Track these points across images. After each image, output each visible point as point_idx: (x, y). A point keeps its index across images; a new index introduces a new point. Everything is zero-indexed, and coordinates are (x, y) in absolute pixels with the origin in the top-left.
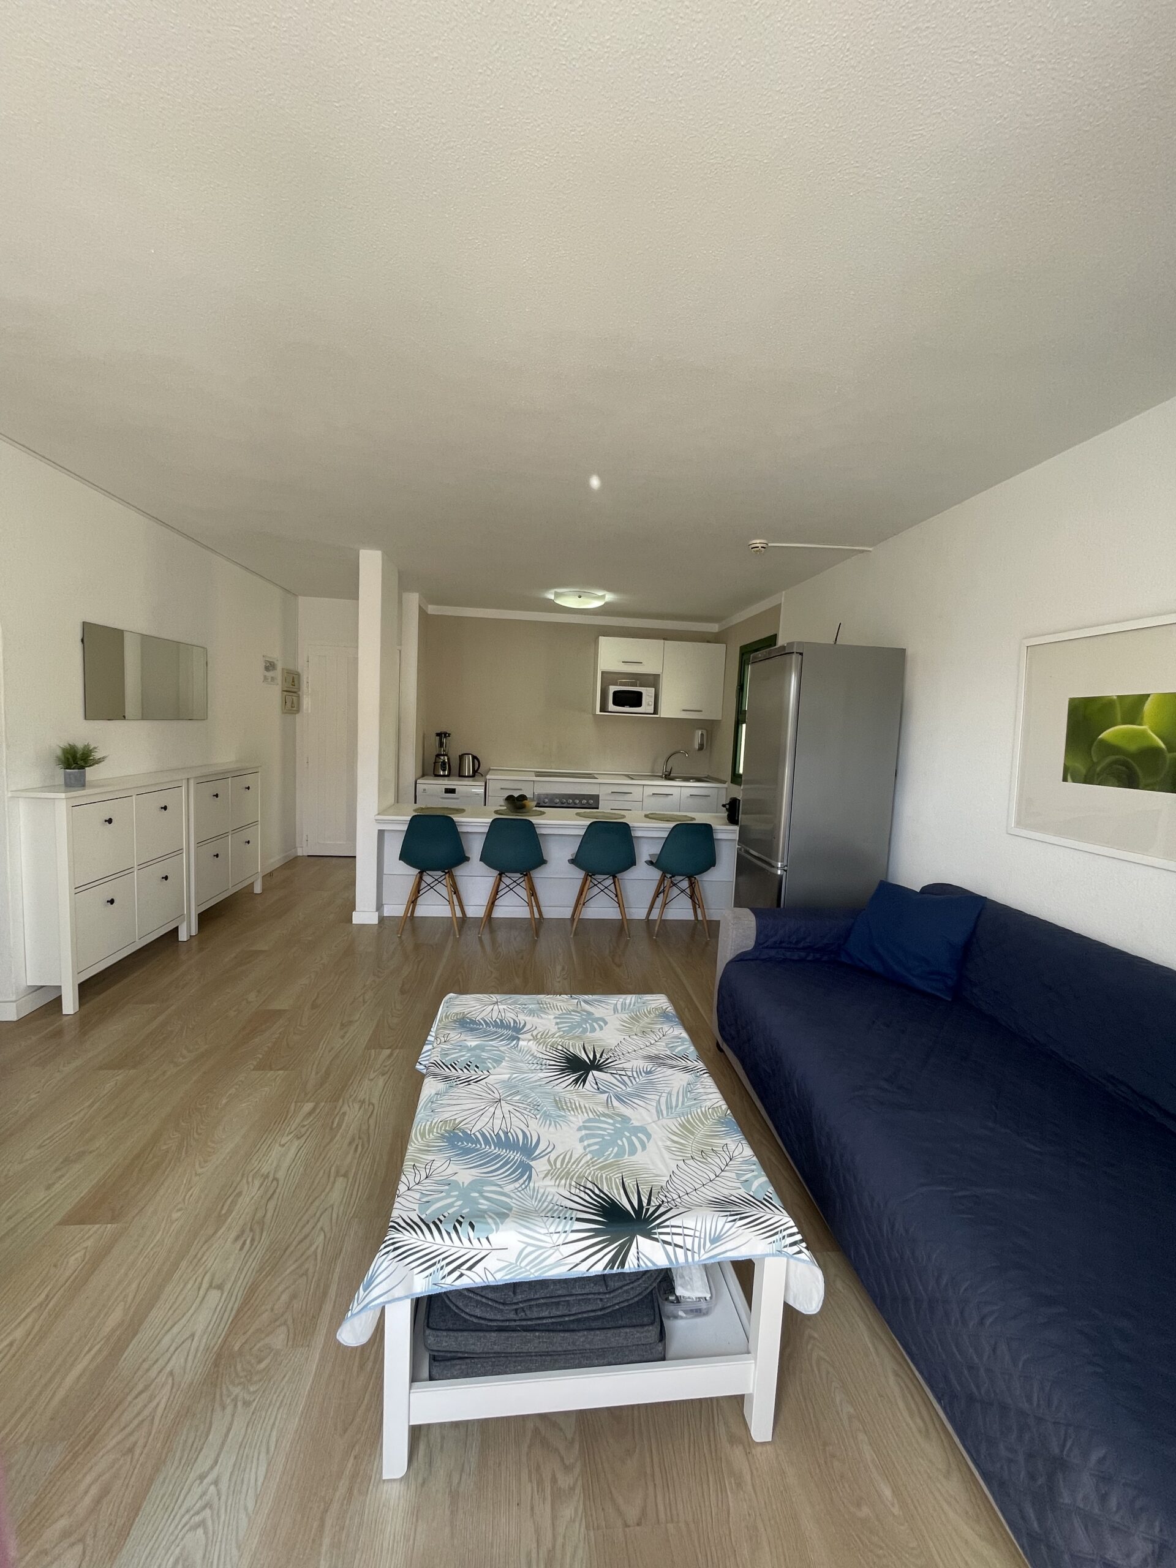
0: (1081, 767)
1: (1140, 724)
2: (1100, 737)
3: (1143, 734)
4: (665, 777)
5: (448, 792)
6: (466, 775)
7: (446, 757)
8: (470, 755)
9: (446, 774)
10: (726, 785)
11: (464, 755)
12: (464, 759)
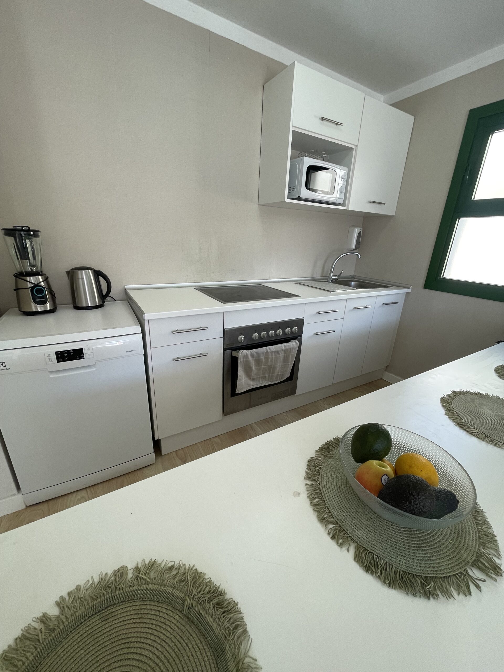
4: (332, 282)
5: (66, 359)
6: (90, 305)
7: (40, 277)
8: (90, 271)
9: (48, 309)
10: (409, 290)
11: (79, 272)
12: (80, 277)
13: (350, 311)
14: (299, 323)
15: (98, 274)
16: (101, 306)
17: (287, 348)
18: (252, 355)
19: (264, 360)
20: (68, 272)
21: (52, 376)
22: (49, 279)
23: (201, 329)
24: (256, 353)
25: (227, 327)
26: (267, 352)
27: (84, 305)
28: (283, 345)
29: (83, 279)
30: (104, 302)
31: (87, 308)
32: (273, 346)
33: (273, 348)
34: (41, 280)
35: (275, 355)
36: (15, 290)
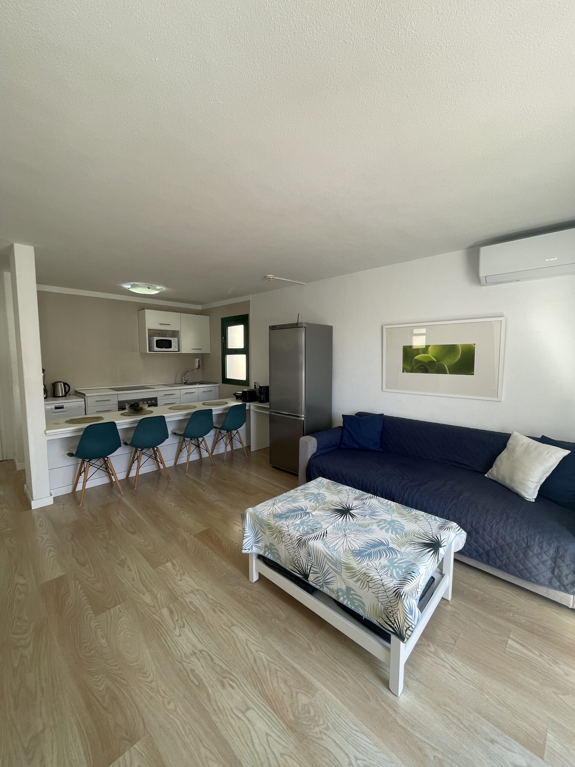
0: (409, 368)
1: (428, 354)
2: (415, 358)
3: (429, 357)
4: (184, 384)
5: (58, 408)
6: (61, 396)
8: (62, 383)
10: (219, 385)
11: (59, 383)
13: (184, 394)
14: (155, 399)
15: (65, 384)
16: (65, 396)
20: (53, 384)
21: (52, 414)
22: (46, 387)
23: (108, 400)
27: (58, 396)
29: (59, 386)
30: (66, 395)
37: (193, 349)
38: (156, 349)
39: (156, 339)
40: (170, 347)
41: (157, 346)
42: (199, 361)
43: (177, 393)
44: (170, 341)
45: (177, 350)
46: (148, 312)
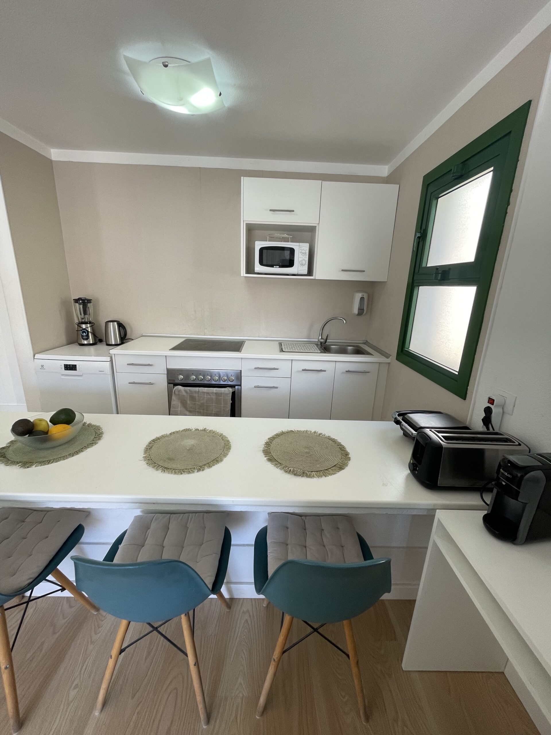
4: (320, 346)
5: (69, 369)
6: (113, 343)
7: (88, 325)
8: (116, 323)
9: (91, 343)
10: (387, 361)
11: (109, 323)
12: (109, 326)
13: (298, 372)
14: (238, 374)
15: (121, 325)
16: (120, 345)
17: (219, 392)
18: (186, 392)
19: (197, 397)
23: (149, 365)
24: (189, 390)
25: (170, 367)
26: (199, 391)
27: (110, 344)
28: (215, 389)
29: (111, 327)
30: (122, 342)
31: (111, 345)
32: (206, 388)
33: (205, 389)
34: (89, 326)
35: (206, 395)
36: (77, 331)
37: (342, 270)
38: (258, 268)
39: (259, 245)
40: (290, 263)
41: (261, 263)
42: (362, 299)
43: (285, 368)
44: (292, 251)
45: (305, 272)
46: (246, 182)
